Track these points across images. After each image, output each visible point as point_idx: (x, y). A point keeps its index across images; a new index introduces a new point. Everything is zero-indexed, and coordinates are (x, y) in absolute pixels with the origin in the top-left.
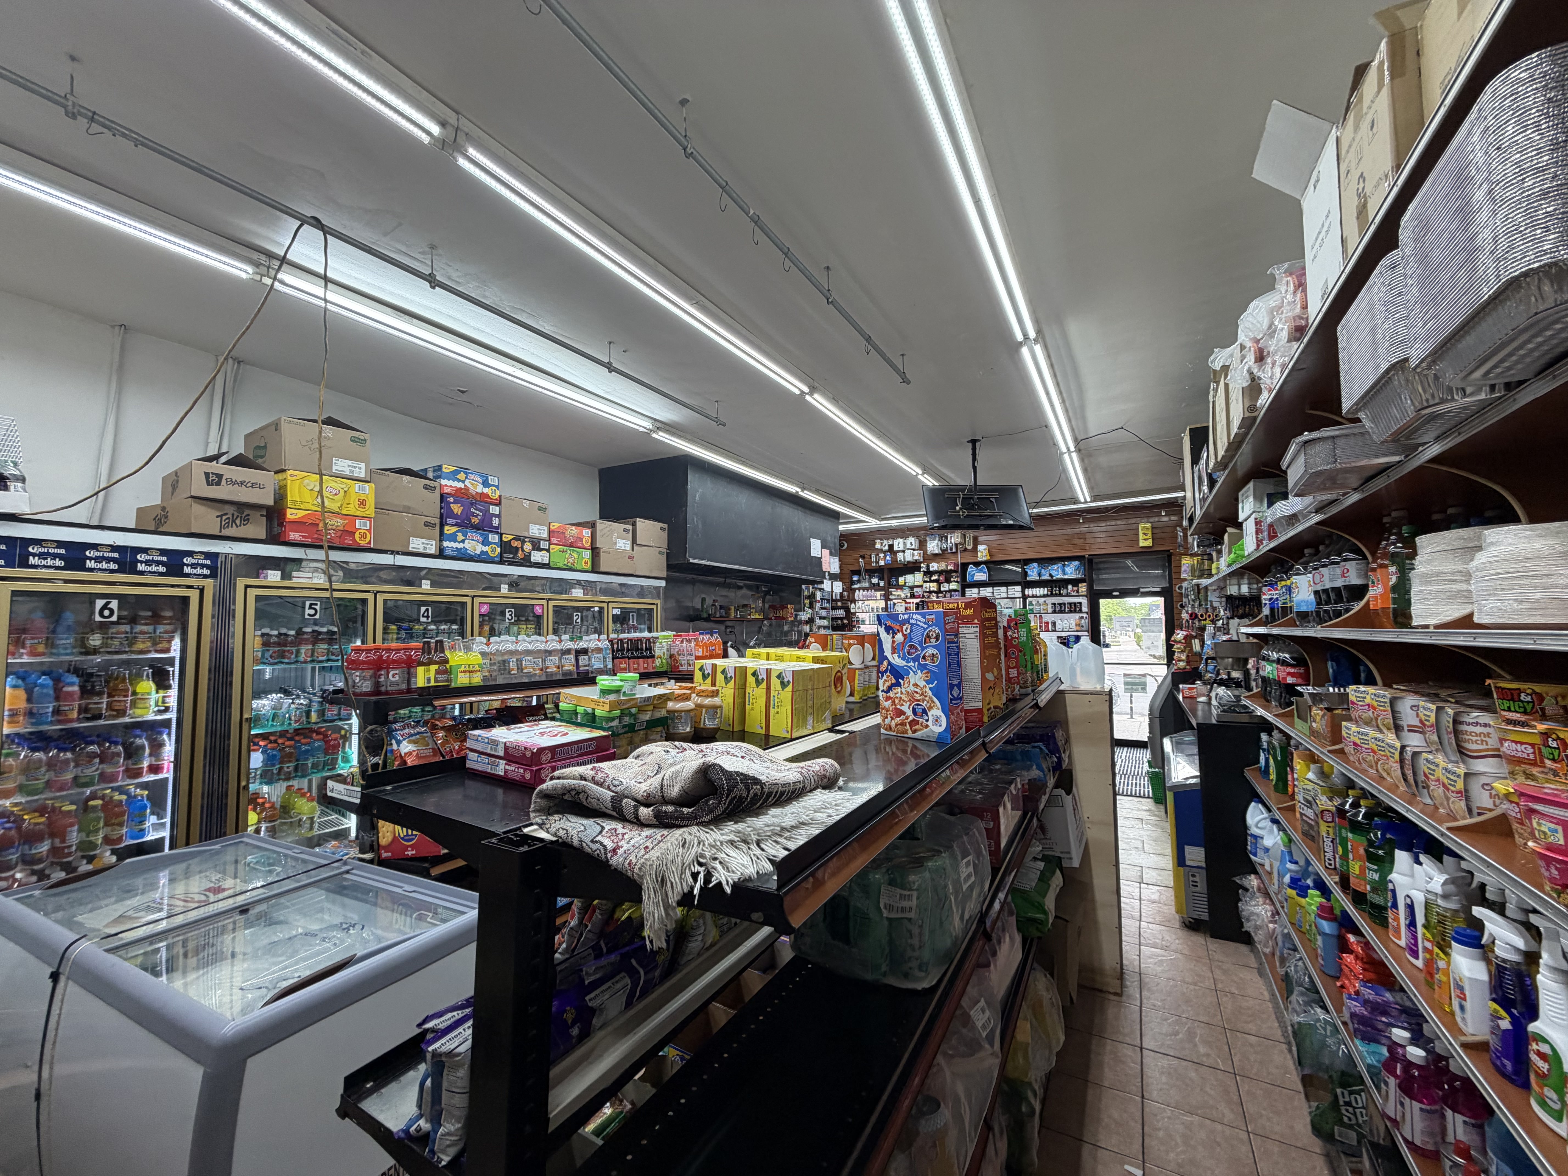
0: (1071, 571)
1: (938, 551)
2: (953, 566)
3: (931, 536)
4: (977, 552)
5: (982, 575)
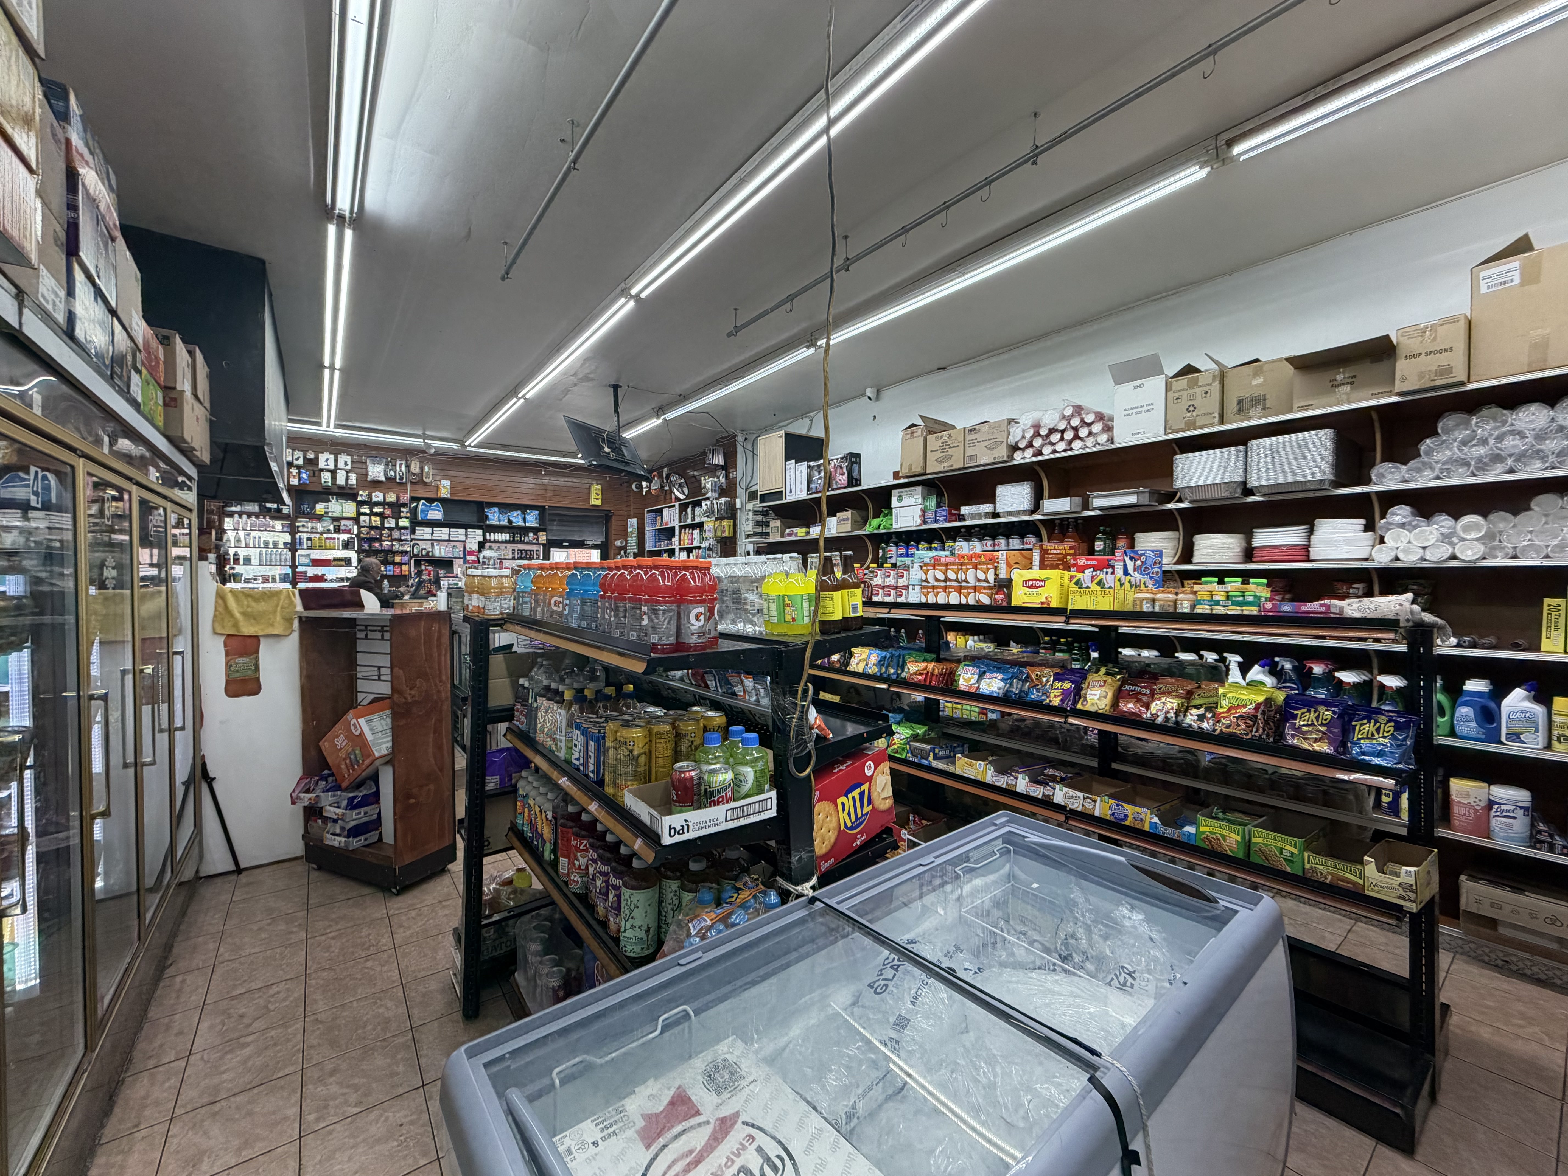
0: (532, 519)
1: (383, 479)
2: (405, 498)
3: (375, 459)
4: (437, 487)
5: (436, 514)
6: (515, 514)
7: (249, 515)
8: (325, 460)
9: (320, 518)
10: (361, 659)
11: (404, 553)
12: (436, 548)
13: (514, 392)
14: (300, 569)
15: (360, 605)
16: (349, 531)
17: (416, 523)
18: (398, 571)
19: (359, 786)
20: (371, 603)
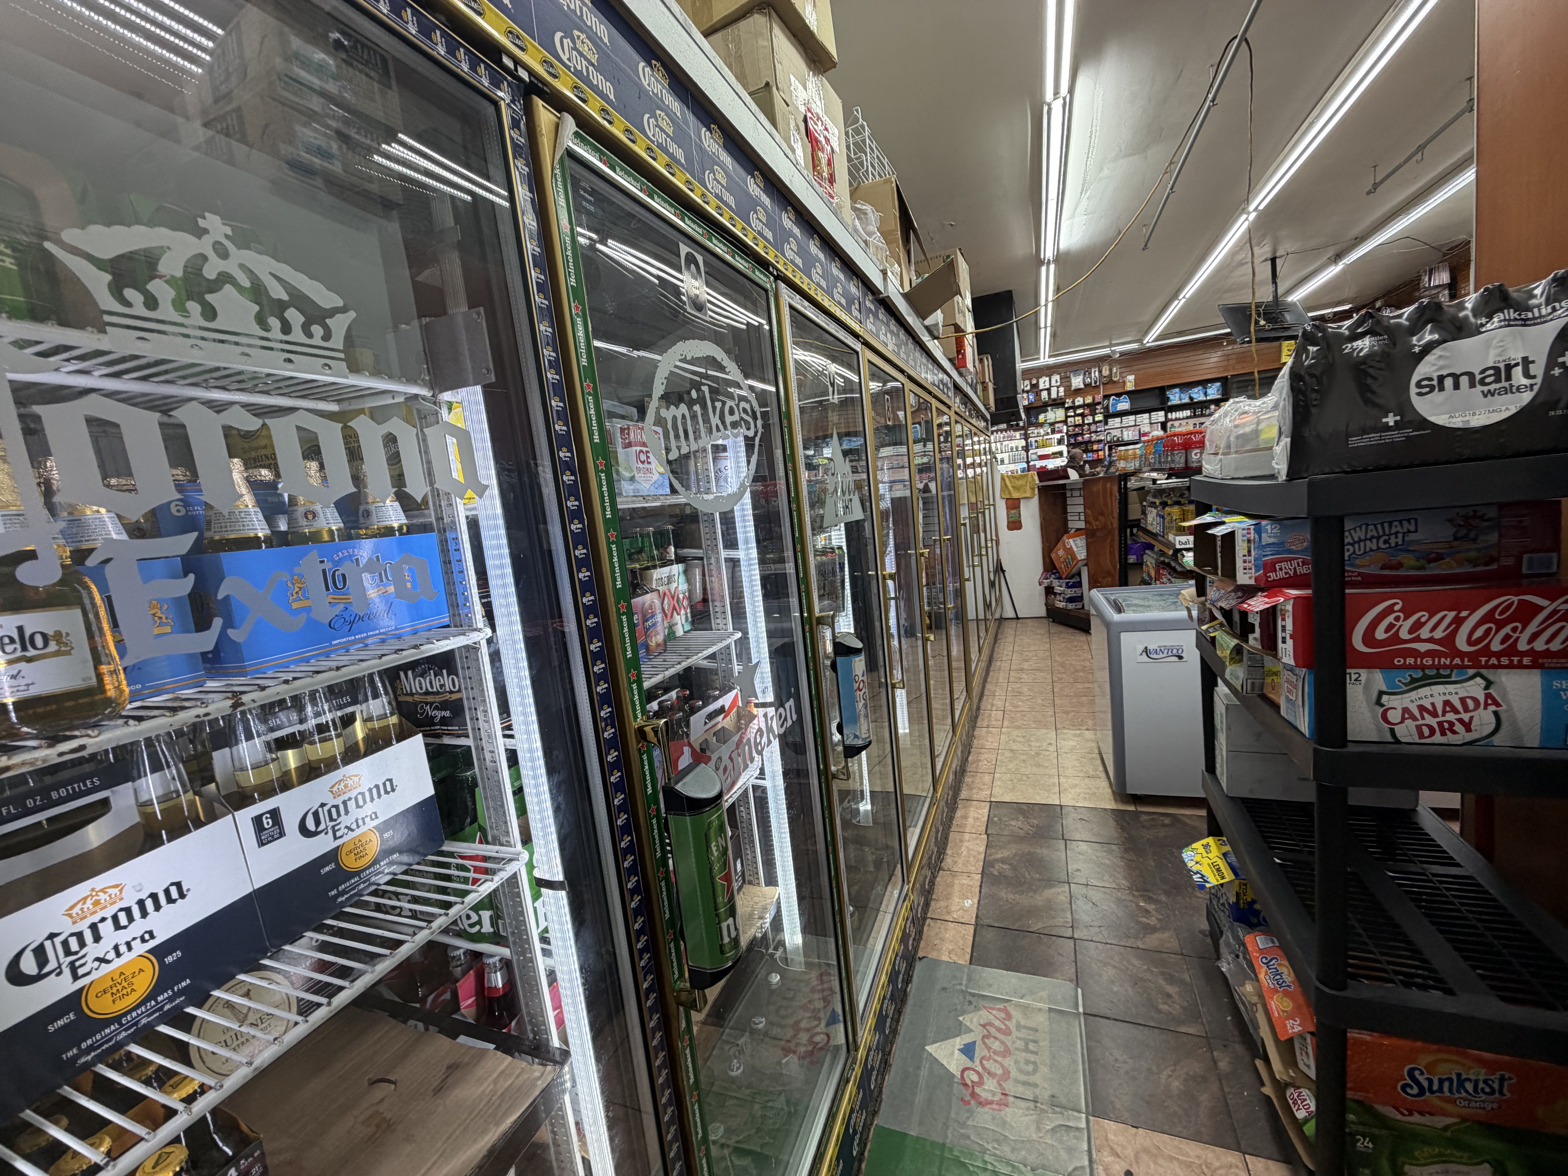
0: (1213, 392)
1: (1082, 386)
2: (1099, 398)
3: (1076, 372)
4: (1124, 382)
5: (1124, 405)
6: (1196, 390)
7: (1002, 431)
8: (1044, 383)
9: (1041, 425)
10: (1070, 509)
11: (1100, 441)
12: (1125, 433)
13: (1175, 296)
14: (1032, 463)
15: (1068, 477)
16: (1060, 432)
17: (1108, 416)
18: (1095, 456)
19: (1072, 577)
20: (1073, 475)
